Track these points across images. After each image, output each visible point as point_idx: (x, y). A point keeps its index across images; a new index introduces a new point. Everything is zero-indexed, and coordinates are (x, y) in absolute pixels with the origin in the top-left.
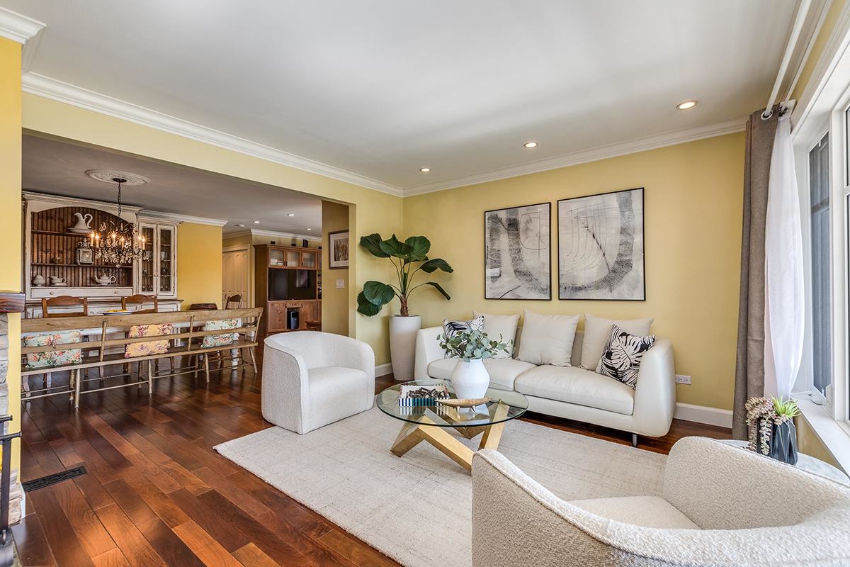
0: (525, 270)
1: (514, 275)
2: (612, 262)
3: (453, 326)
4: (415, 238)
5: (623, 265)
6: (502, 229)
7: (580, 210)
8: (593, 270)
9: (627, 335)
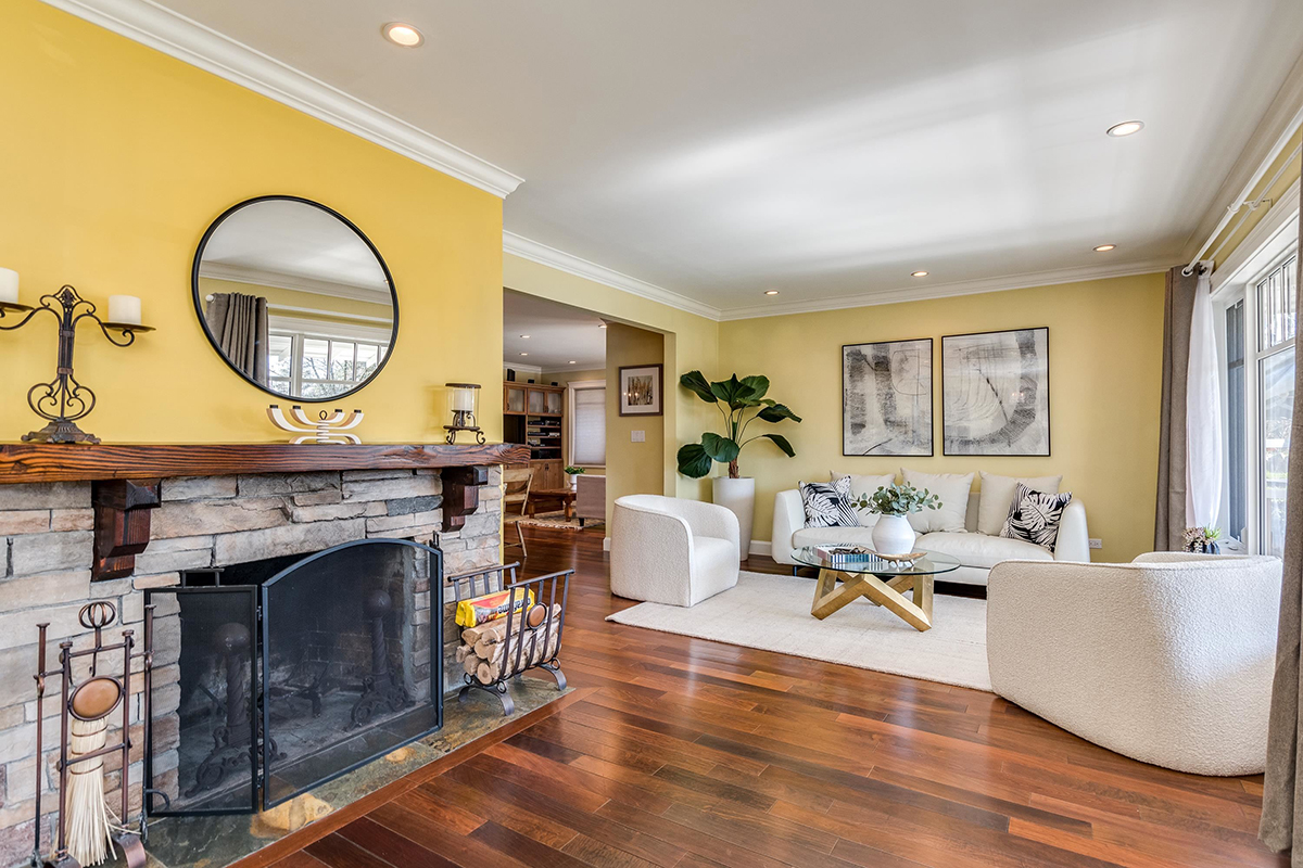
0: (898, 419)
1: (883, 426)
2: (1010, 413)
3: (814, 488)
4: (754, 378)
5: (1025, 414)
6: (867, 369)
7: (971, 349)
8: (988, 420)
9: (1039, 494)
